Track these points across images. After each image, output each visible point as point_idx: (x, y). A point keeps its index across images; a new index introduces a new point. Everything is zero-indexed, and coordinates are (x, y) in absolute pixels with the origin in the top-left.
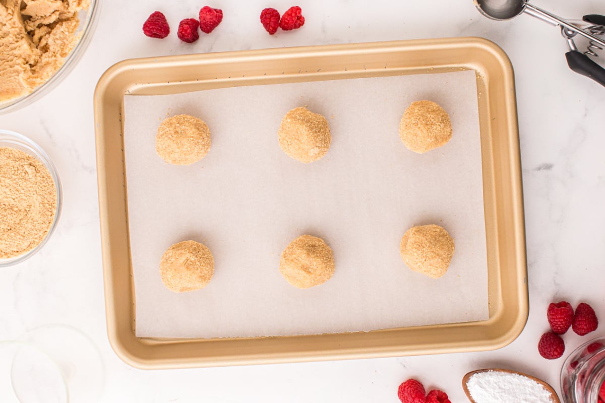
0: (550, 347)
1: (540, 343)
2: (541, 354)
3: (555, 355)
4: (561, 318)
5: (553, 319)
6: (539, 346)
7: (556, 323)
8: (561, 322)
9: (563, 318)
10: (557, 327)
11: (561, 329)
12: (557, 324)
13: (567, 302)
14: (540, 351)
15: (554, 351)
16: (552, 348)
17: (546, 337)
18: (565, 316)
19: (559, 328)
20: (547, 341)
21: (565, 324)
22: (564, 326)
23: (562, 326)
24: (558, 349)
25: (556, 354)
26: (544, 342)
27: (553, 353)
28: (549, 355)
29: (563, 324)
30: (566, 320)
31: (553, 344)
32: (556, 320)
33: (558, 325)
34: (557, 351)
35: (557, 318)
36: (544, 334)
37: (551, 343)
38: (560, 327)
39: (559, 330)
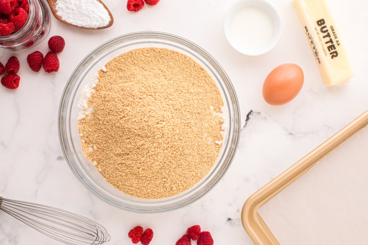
0: (58, 44)
1: (64, 46)
2: (63, 39)
3: (55, 38)
4: (51, 62)
5: (56, 62)
6: (64, 44)
7: (54, 59)
8: (51, 60)
10: (53, 56)
11: (51, 55)
13: (47, 73)
14: (64, 41)
15: (55, 41)
16: (57, 43)
17: (60, 50)
18: (48, 63)
19: (52, 56)
20: (60, 48)
21: (48, 59)
22: (49, 57)
23: (51, 57)
24: (53, 42)
26: (62, 47)
28: (58, 39)
29: (50, 58)
30: (48, 61)
31: (56, 46)
32: (54, 61)
33: (53, 57)
34: (53, 41)
35: (54, 62)
36: (61, 52)
37: (57, 46)
38: (51, 56)
39: (52, 55)
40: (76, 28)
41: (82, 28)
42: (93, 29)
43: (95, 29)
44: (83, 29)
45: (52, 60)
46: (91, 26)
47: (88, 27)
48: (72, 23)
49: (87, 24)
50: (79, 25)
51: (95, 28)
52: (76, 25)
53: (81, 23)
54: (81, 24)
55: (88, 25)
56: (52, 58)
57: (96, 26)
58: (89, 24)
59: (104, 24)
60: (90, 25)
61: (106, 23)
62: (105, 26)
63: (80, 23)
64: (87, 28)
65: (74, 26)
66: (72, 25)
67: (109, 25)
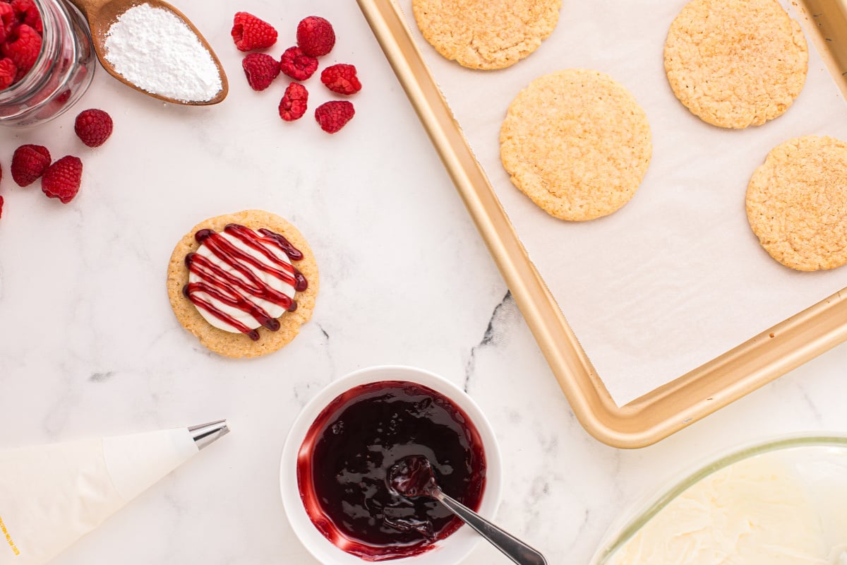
0: (95, 130)
2: (111, 122)
3: (92, 116)
4: (62, 182)
6: (110, 134)
7: (71, 178)
8: (64, 176)
9: (58, 180)
10: (72, 171)
11: (69, 166)
12: (71, 176)
13: (45, 195)
14: (111, 127)
18: (55, 181)
19: (71, 168)
20: (96, 139)
21: (60, 171)
22: (64, 168)
24: (85, 123)
25: (90, 118)
27: (93, 120)
29: (64, 172)
30: (56, 175)
32: (68, 176)
34: (87, 121)
35: (67, 184)
37: (91, 135)
38: (69, 170)
39: (73, 167)
40: (143, 94)
41: (156, 96)
42: (181, 103)
43: (185, 104)
44: (157, 100)
45: (66, 178)
46: (177, 95)
47: (169, 96)
48: (136, 82)
49: (168, 91)
50: (150, 90)
51: (184, 102)
52: (143, 88)
53: (155, 85)
54: (154, 88)
55: (171, 93)
56: (68, 174)
57: (187, 96)
58: (173, 90)
59: (206, 95)
60: (174, 92)
61: (211, 94)
62: (208, 100)
63: (152, 86)
64: (166, 100)
65: (138, 89)
66: (134, 87)
67: (217, 98)
